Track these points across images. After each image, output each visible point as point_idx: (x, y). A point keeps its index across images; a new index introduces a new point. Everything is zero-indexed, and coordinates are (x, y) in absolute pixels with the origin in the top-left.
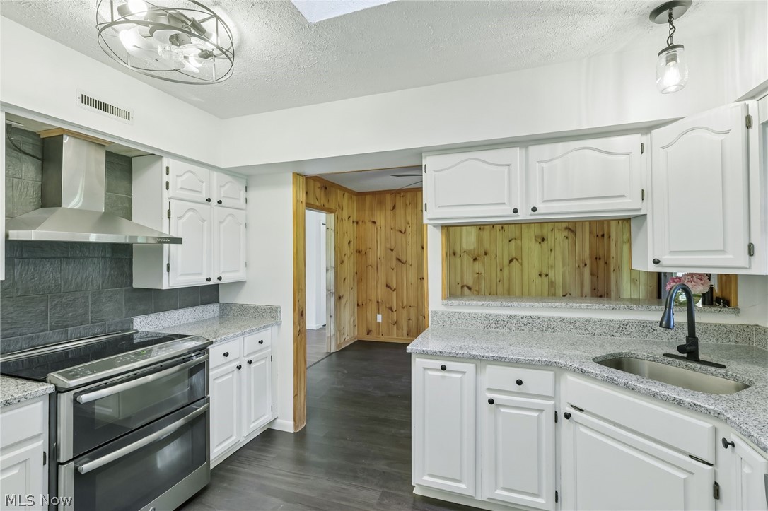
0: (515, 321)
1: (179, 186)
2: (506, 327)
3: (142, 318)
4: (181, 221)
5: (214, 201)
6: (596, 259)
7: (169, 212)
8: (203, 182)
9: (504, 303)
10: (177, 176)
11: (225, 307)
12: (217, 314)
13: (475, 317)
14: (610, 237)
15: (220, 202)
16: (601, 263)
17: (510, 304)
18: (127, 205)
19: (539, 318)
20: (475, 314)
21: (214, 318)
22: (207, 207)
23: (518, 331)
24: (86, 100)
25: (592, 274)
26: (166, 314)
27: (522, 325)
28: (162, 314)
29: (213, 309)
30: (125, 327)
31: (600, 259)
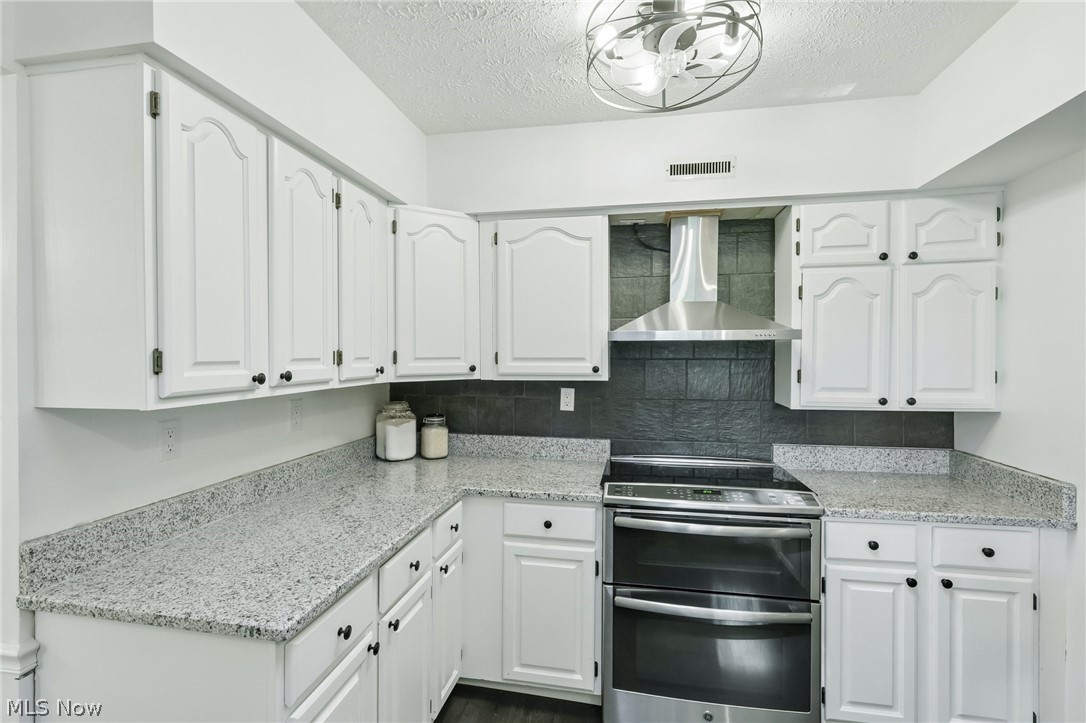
1: (819, 244)
3: (787, 447)
4: (822, 302)
5: (900, 256)
7: (800, 289)
8: (872, 227)
10: (815, 230)
11: (961, 459)
12: (945, 471)
15: (913, 256)
18: (768, 287)
21: (939, 476)
22: (883, 269)
24: (676, 170)
26: (829, 449)
28: (820, 448)
29: (934, 460)
30: (763, 455)
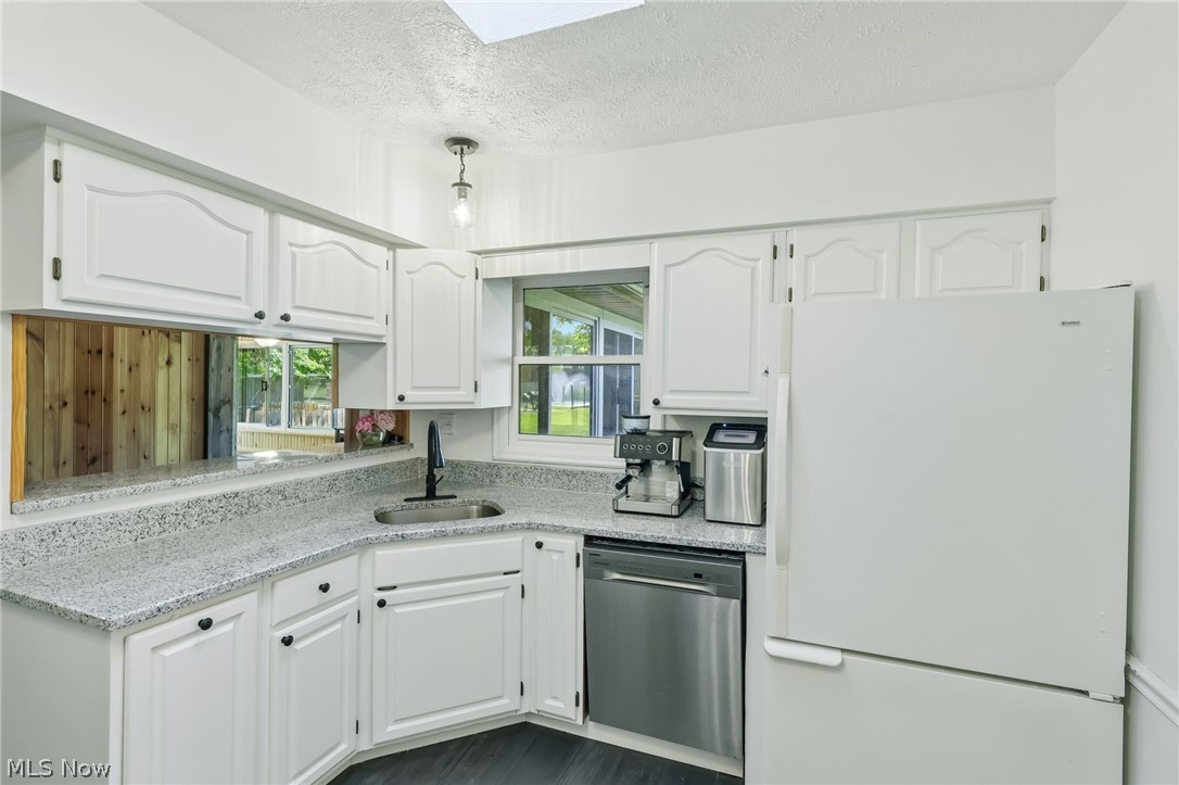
0: (197, 509)
2: (182, 527)
6: (87, 392)
9: (178, 481)
13: (115, 521)
14: (112, 355)
16: (97, 399)
17: (191, 479)
19: (237, 495)
20: (115, 515)
23: (203, 527)
25: (78, 420)
27: (211, 514)
31: (93, 393)
